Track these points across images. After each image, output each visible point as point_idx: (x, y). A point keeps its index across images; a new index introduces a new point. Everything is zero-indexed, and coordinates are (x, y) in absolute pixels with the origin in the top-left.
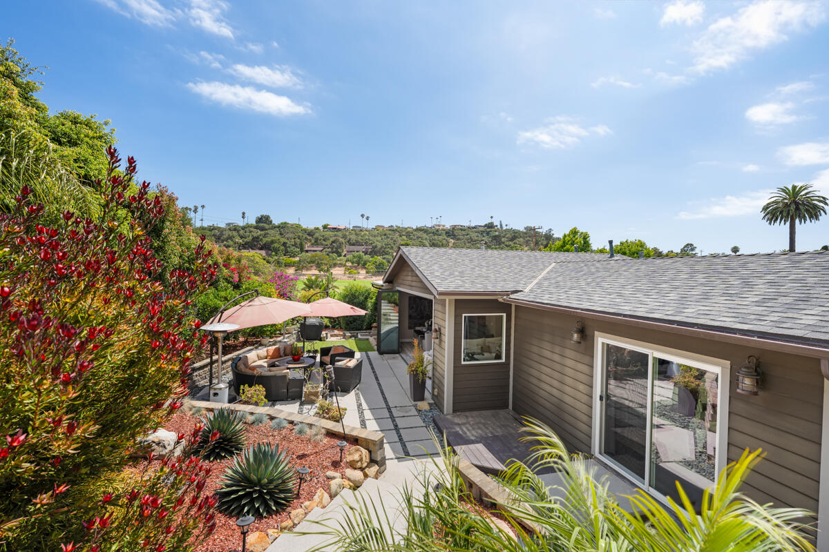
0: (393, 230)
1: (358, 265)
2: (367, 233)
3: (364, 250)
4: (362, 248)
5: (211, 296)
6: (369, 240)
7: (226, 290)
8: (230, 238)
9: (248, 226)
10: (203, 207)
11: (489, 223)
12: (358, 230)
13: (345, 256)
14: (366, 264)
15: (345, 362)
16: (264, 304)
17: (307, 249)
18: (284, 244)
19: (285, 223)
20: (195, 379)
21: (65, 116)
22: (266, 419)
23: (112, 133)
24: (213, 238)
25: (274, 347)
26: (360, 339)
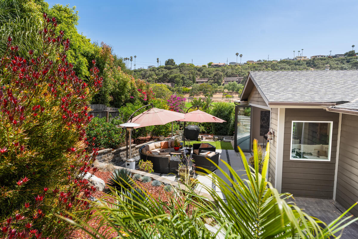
0: (261, 64)
1: (233, 91)
2: (240, 67)
3: (237, 80)
4: (236, 79)
5: (130, 108)
6: (242, 72)
7: (138, 105)
8: (151, 76)
9: (161, 67)
10: (135, 57)
11: (350, 52)
12: (233, 65)
13: (223, 85)
14: (239, 91)
15: (206, 153)
16: (156, 113)
17: (197, 81)
18: (183, 78)
19: (183, 64)
20: (121, 156)
21: (55, 8)
22: (150, 180)
23: (76, 14)
24: (141, 76)
25: (165, 141)
26: (224, 141)
